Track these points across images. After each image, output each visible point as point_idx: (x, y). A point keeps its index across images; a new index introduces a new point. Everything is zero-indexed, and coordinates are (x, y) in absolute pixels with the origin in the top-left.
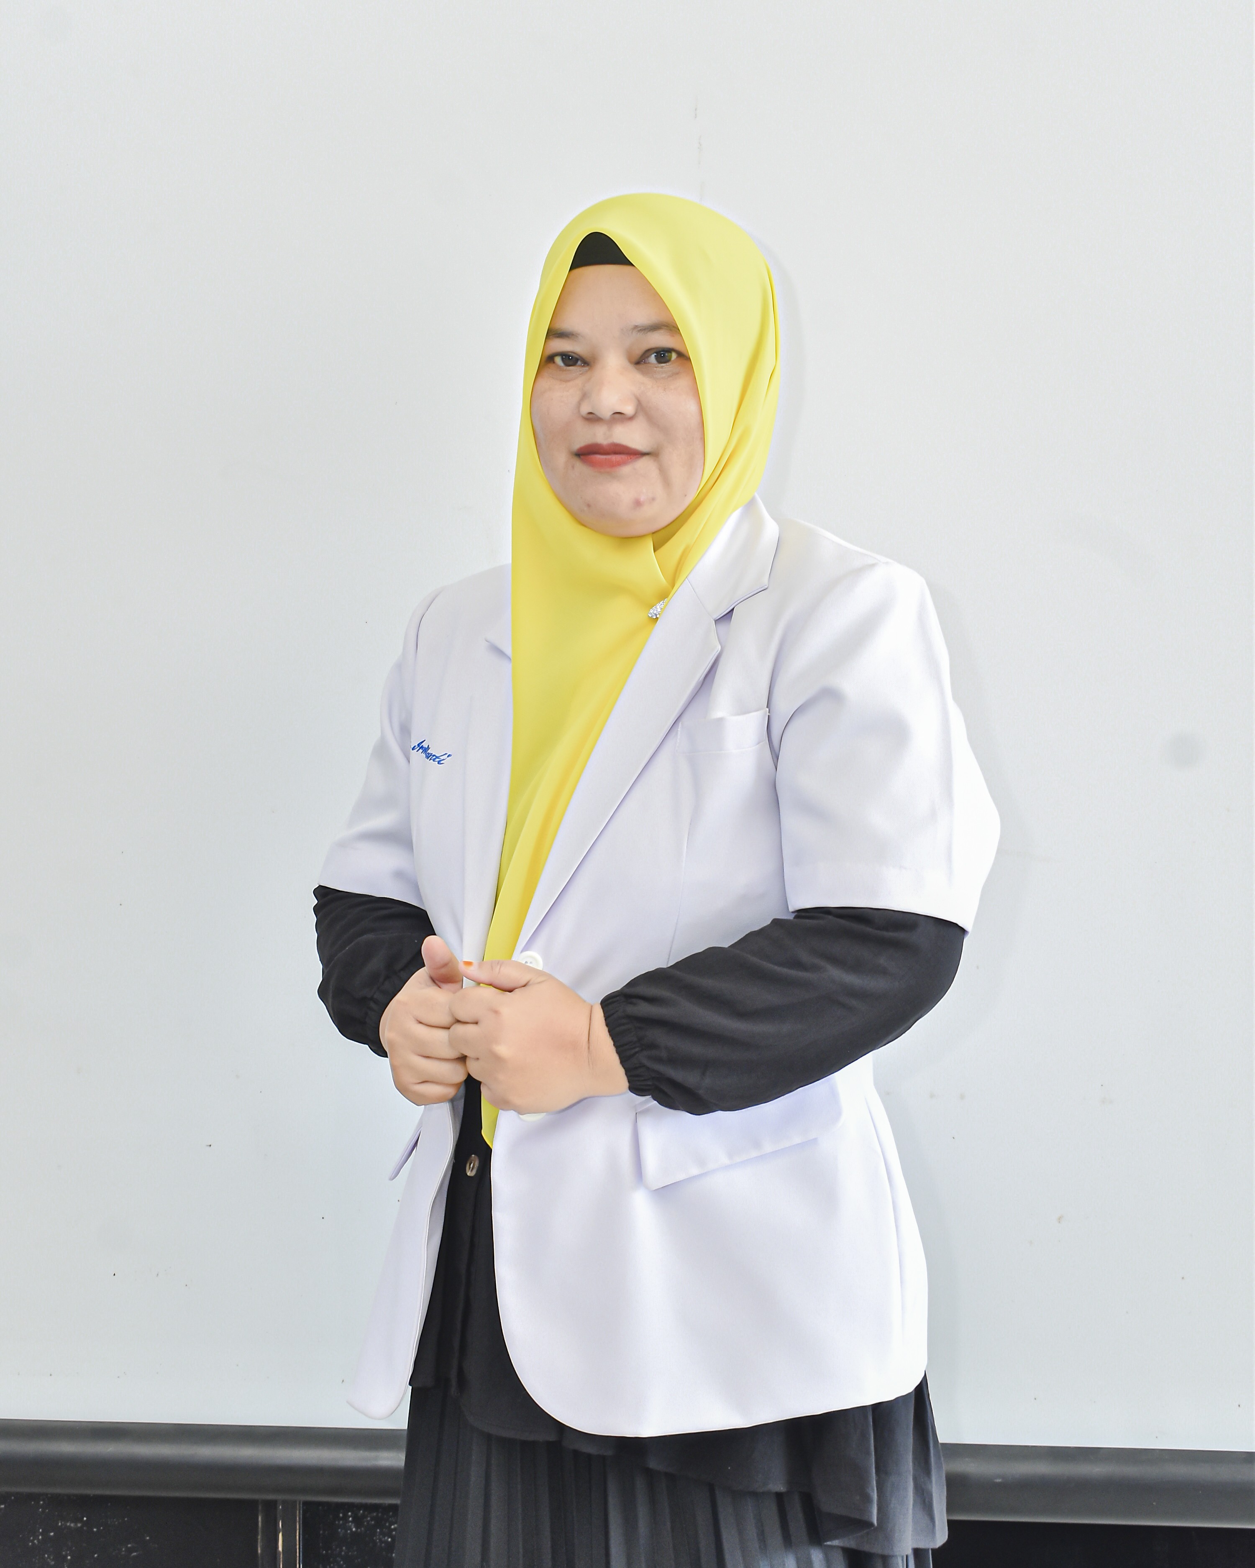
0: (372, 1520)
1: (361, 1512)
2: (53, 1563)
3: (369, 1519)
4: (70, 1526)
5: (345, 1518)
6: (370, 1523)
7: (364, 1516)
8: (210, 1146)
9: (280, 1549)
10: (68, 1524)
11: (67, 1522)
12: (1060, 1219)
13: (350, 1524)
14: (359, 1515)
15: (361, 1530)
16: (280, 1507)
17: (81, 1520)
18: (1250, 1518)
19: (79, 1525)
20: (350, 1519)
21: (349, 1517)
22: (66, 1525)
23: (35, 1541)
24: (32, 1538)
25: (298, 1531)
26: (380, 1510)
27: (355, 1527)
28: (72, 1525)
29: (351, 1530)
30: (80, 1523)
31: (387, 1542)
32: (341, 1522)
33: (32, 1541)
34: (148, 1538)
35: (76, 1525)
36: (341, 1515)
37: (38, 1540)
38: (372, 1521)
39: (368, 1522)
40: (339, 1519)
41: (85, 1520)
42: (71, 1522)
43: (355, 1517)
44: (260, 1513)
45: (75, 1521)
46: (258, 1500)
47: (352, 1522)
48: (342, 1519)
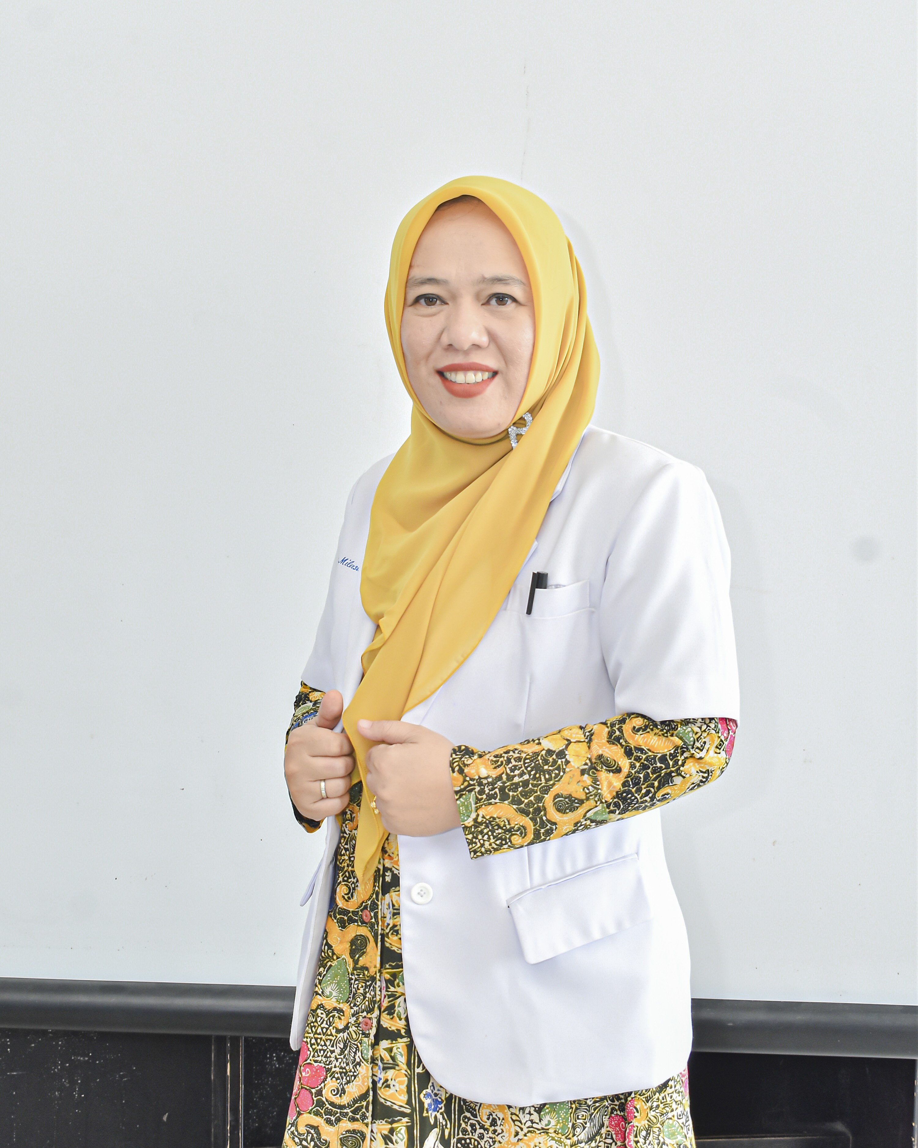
0: (289, 1059)
1: (282, 1053)
2: (68, 1085)
5: (271, 1057)
6: (289, 1061)
7: (284, 1057)
9: (229, 1074)
10: (79, 1058)
11: (79, 1056)
13: (274, 1061)
15: (282, 1066)
16: (229, 1045)
17: (88, 1055)
18: (915, 1052)
19: (87, 1059)
20: (275, 1059)
21: (274, 1057)
22: (77, 1059)
23: (56, 1070)
24: (53, 1068)
25: (241, 1062)
27: (278, 1064)
28: (82, 1059)
29: (275, 1066)
30: (87, 1057)
32: (268, 1061)
33: (54, 1070)
34: (134, 1068)
35: (84, 1058)
37: (58, 1069)
39: (287, 1060)
40: (267, 1058)
41: (91, 1054)
42: (81, 1057)
43: (278, 1057)
44: (213, 1048)
45: (84, 1055)
46: (213, 1036)
47: (276, 1060)
48: (269, 1058)
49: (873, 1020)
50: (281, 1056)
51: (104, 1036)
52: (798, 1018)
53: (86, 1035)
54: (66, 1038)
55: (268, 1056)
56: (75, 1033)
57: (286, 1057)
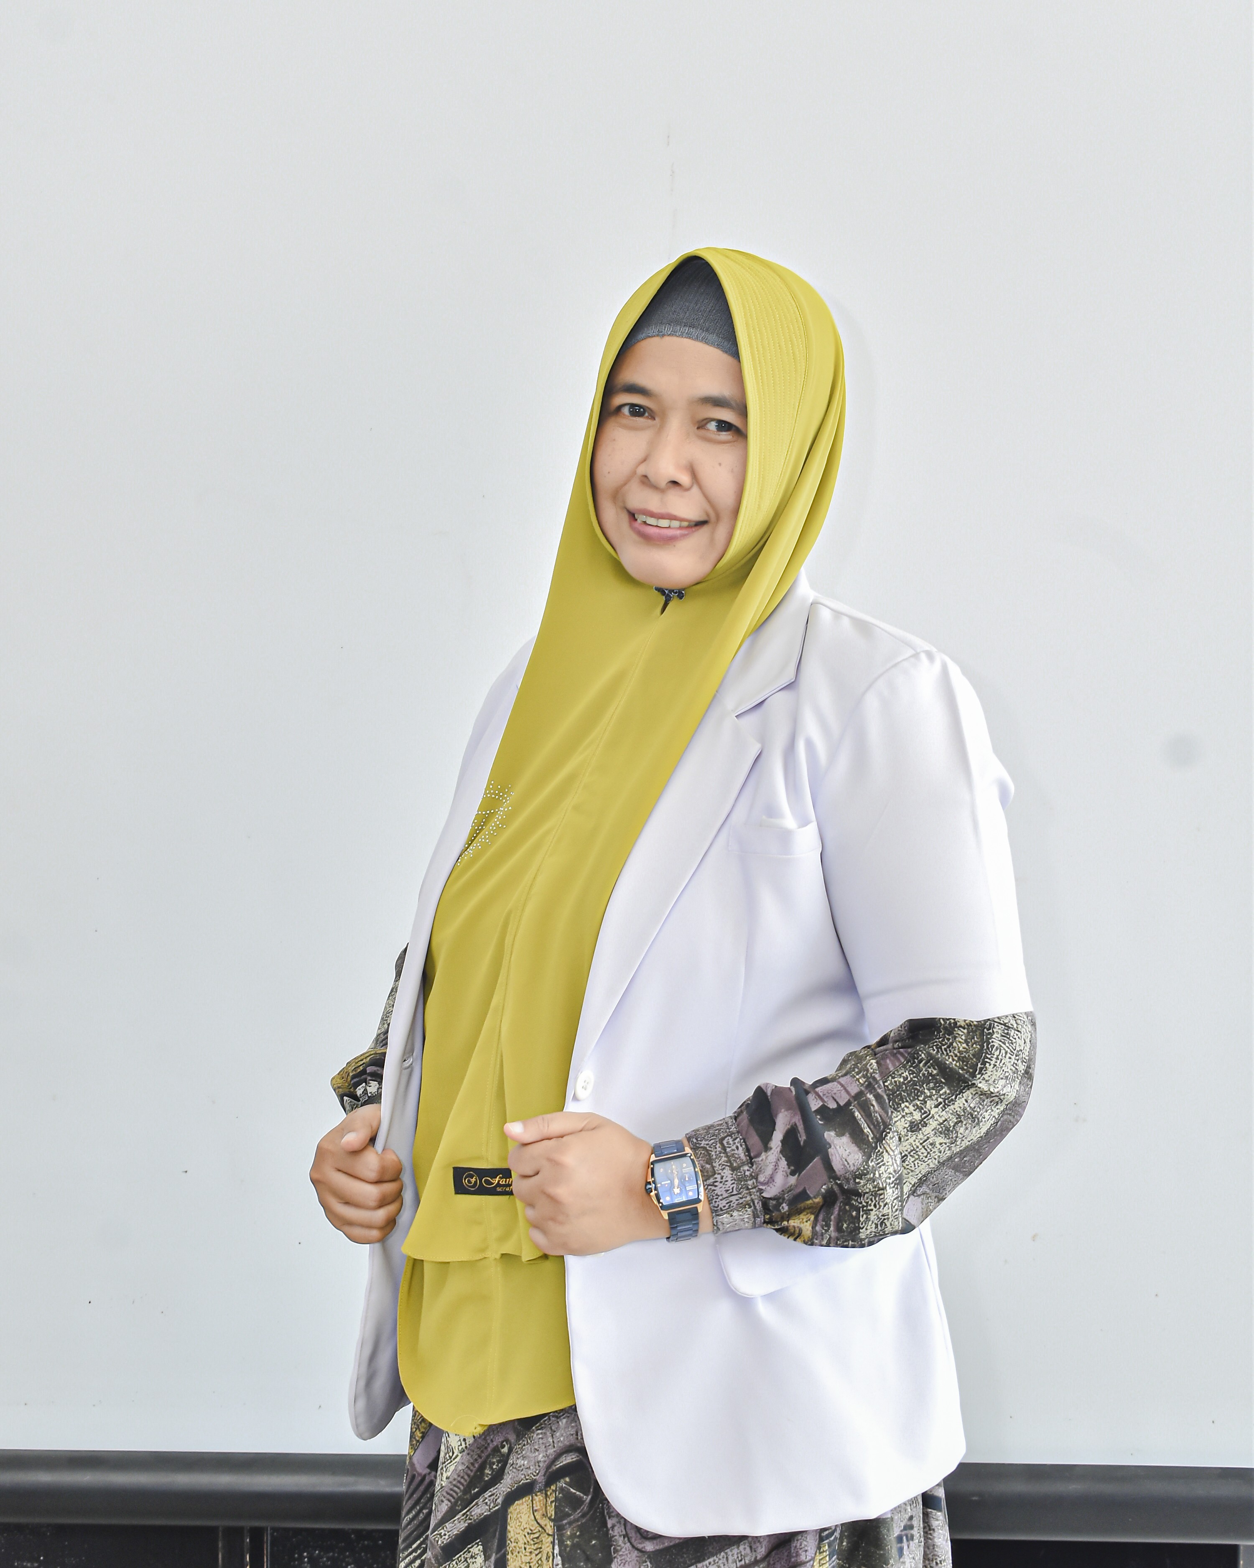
0: (327, 1560)
5: (301, 1557)
8: (186, 1172)
10: (25, 1564)
11: (24, 1561)
12: (1034, 1238)
13: (306, 1565)
16: (248, 1540)
17: (38, 1560)
19: (36, 1565)
20: (306, 1559)
22: (23, 1565)
28: (29, 1565)
39: (324, 1563)
40: (295, 1560)
41: (42, 1558)
42: (28, 1562)
43: (310, 1558)
44: (220, 1545)
46: (220, 1529)
47: (308, 1562)
49: (1179, 1489)
50: (315, 1555)
51: (61, 1530)
52: (1073, 1488)
53: (35, 1530)
54: (5, 1535)
55: (296, 1556)
56: (19, 1528)
57: (322, 1558)
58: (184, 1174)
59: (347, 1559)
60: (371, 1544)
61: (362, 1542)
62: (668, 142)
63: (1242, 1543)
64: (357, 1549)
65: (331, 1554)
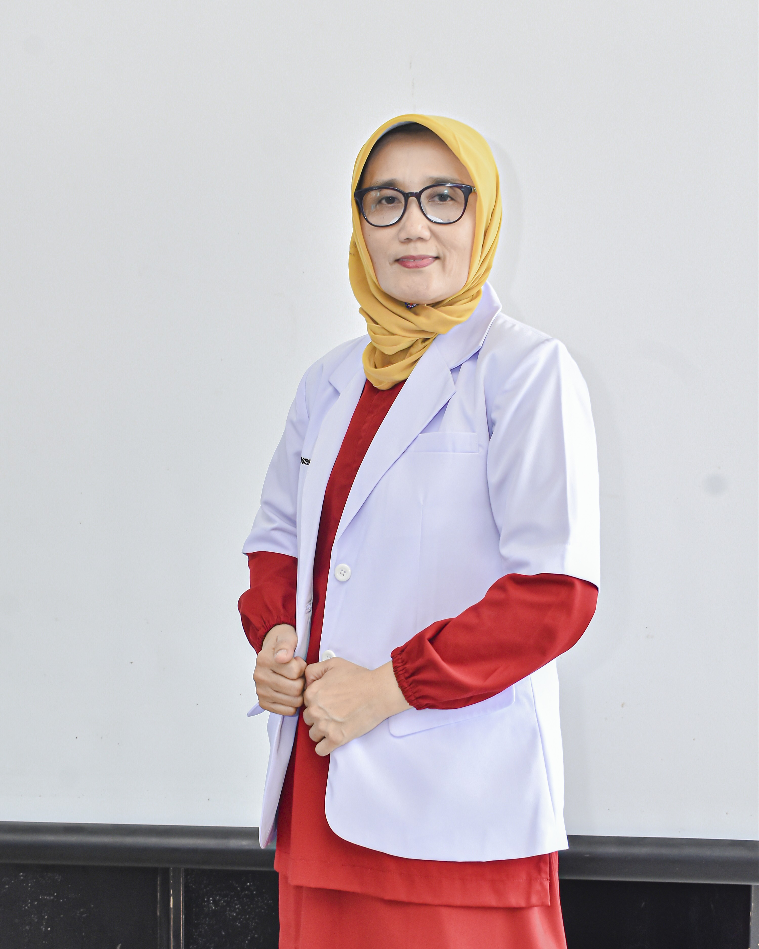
2: (36, 920)
3: (222, 902)
4: (46, 898)
5: (208, 900)
7: (219, 900)
8: (132, 663)
9: (171, 906)
11: (45, 896)
12: (623, 705)
13: (211, 904)
14: (217, 899)
15: (218, 908)
16: (172, 882)
17: (53, 895)
19: (52, 898)
20: (211, 902)
22: (44, 898)
23: (26, 907)
24: (24, 905)
25: (181, 894)
26: (229, 896)
27: (214, 906)
28: (48, 898)
29: (212, 908)
31: (233, 916)
33: (24, 907)
34: (92, 906)
35: (50, 898)
36: (206, 899)
37: (28, 906)
38: (224, 903)
40: (205, 902)
41: (55, 894)
42: (47, 896)
43: (214, 901)
44: (158, 889)
45: (50, 895)
46: (159, 868)
48: (207, 901)
57: (221, 901)
58: (131, 664)
59: (235, 902)
60: (249, 893)
61: (244, 892)
62: (411, 67)
63: (753, 884)
64: (241, 896)
65: (226, 899)
